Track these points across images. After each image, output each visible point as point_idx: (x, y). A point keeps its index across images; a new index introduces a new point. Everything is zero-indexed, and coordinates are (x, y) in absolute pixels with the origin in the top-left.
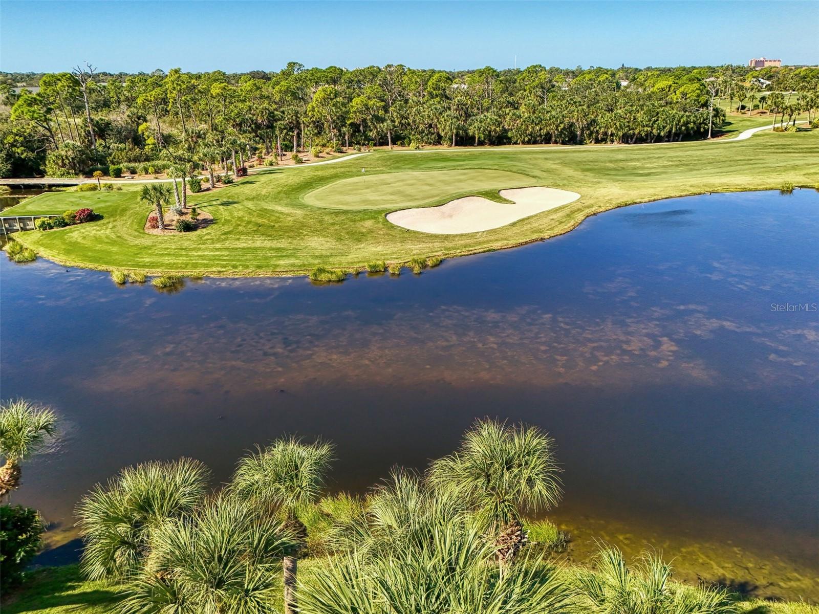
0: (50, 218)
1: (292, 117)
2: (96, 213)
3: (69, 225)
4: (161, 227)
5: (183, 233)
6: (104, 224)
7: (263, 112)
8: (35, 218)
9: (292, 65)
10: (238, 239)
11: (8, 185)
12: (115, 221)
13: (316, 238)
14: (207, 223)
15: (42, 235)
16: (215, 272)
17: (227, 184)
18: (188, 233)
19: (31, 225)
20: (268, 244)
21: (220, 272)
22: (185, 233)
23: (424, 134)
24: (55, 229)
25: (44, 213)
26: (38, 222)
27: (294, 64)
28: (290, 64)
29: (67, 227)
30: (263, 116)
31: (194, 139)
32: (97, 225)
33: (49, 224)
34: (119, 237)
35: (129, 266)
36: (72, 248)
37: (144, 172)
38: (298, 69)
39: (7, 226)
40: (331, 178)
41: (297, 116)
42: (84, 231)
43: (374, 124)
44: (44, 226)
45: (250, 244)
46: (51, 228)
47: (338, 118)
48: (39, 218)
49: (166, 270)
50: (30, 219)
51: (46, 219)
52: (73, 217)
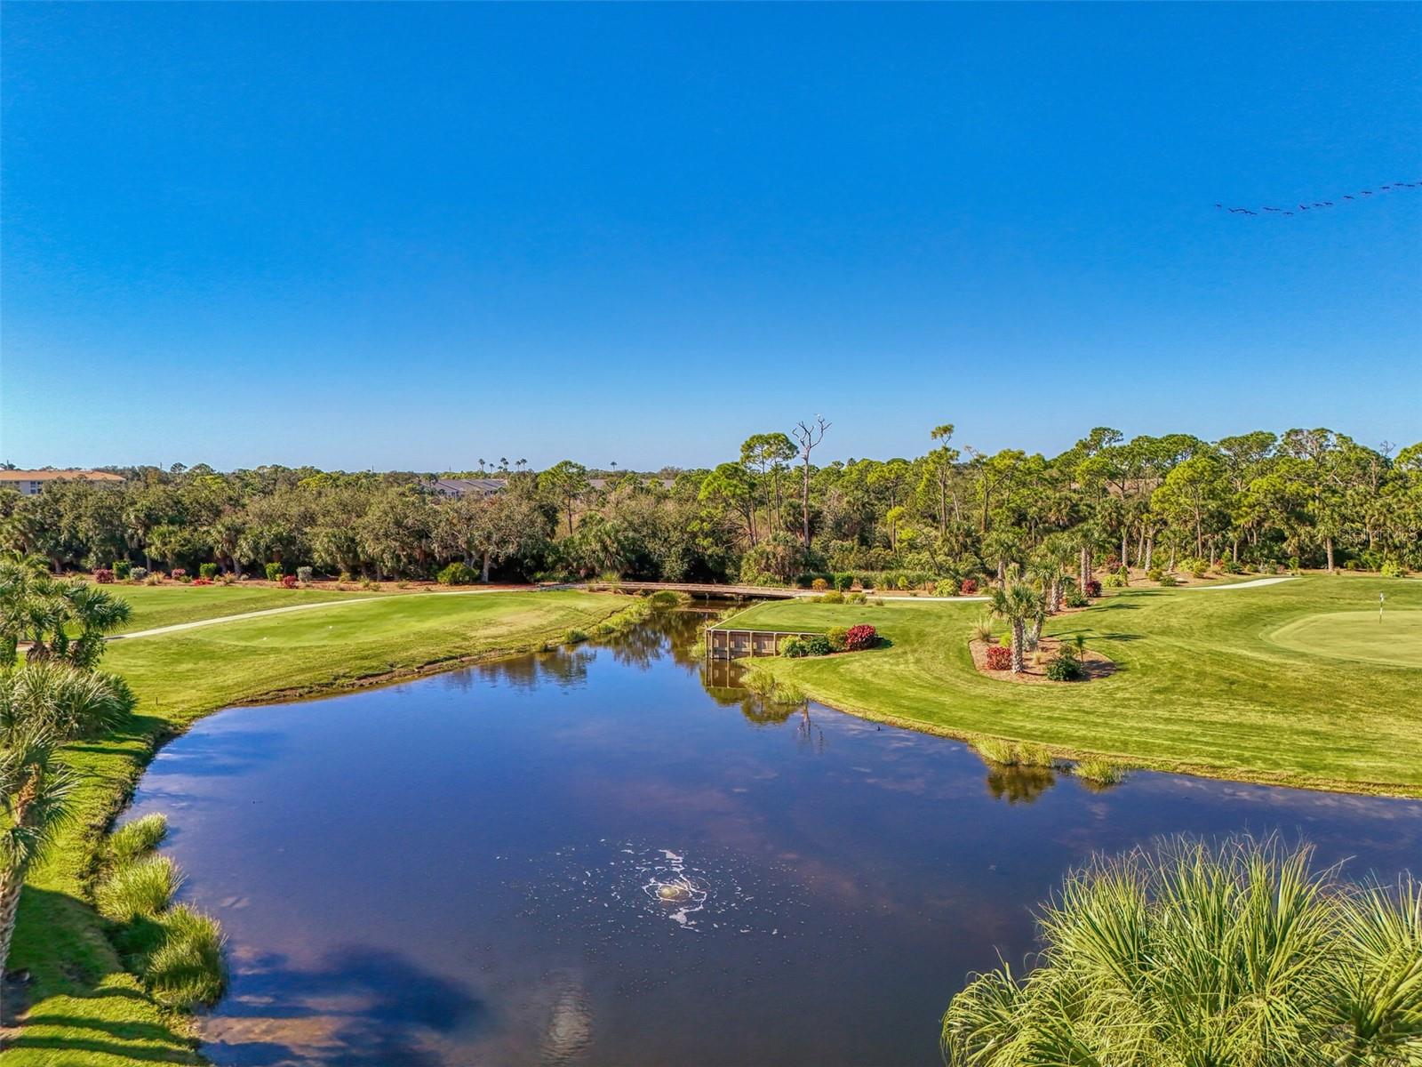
0: (802, 637)
1: (1110, 514)
2: (880, 634)
3: (835, 652)
4: (1015, 667)
5: (1062, 684)
6: (896, 654)
7: (1059, 504)
8: (779, 637)
9: (1099, 433)
10: (1200, 704)
11: (689, 592)
12: (914, 651)
13: (1391, 720)
14: (1106, 669)
15: (796, 665)
16: (1202, 766)
17: (1077, 606)
18: (1073, 684)
19: (770, 646)
20: (1281, 721)
21: (1213, 767)
22: (1067, 684)
23: (1405, 551)
24: (811, 658)
25: (793, 629)
26: (784, 645)
27: (1105, 430)
28: (1095, 431)
29: (832, 656)
30: (1060, 511)
31: (960, 538)
32: (886, 656)
33: (802, 648)
34: (937, 678)
35: (998, 732)
36: (864, 691)
37: (885, 586)
38: (1110, 440)
39: (732, 645)
40: (1288, 610)
41: (1119, 514)
42: (869, 663)
43: (1292, 528)
44: (796, 652)
45: (1231, 716)
46: (805, 654)
47: (1212, 516)
48: (786, 636)
49: (1086, 750)
50: (770, 637)
51: (797, 639)
52: (842, 639)
